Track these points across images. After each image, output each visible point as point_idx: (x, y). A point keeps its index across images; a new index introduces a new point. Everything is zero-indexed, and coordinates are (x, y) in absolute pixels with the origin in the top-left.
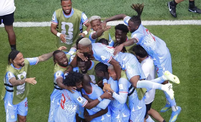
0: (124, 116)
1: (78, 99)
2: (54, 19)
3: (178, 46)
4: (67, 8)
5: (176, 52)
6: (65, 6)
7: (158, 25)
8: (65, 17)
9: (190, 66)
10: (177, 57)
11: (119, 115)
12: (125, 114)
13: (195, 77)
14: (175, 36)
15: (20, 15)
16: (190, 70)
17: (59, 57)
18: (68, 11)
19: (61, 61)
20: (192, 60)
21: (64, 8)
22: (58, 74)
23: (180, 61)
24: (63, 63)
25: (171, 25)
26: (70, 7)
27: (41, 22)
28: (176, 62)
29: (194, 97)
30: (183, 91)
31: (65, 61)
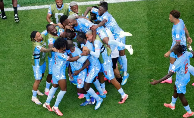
0: (97, 69)
1: (62, 56)
2: (49, 12)
3: (139, 16)
4: (60, 3)
5: (137, 19)
6: (58, 2)
7: (124, 2)
8: (58, 10)
9: (148, 29)
10: (139, 23)
11: (94, 69)
12: (98, 68)
13: (151, 36)
14: (136, 8)
15: (30, 2)
16: (148, 31)
17: (51, 29)
18: (60, 5)
19: (53, 31)
20: (149, 24)
21: (58, 3)
22: (51, 41)
23: (141, 25)
24: (54, 32)
25: (133, 2)
26: (62, 3)
27: (44, 5)
28: (138, 27)
29: (152, 50)
30: (144, 46)
31: (55, 31)
